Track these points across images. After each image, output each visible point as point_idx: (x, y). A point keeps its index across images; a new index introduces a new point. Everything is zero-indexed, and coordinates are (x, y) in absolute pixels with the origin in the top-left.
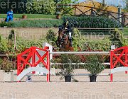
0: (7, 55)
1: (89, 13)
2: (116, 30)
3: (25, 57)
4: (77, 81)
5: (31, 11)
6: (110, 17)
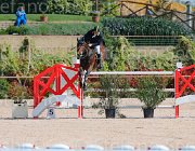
0: (18, 77)
1: (142, 13)
2: (184, 38)
5: (55, 10)
6: (174, 19)
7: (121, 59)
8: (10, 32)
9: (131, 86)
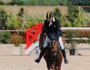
0: (17, 31)
3: (34, 33)
4: (80, 55)
7: (79, 20)
8: (12, 4)
9: (85, 36)
